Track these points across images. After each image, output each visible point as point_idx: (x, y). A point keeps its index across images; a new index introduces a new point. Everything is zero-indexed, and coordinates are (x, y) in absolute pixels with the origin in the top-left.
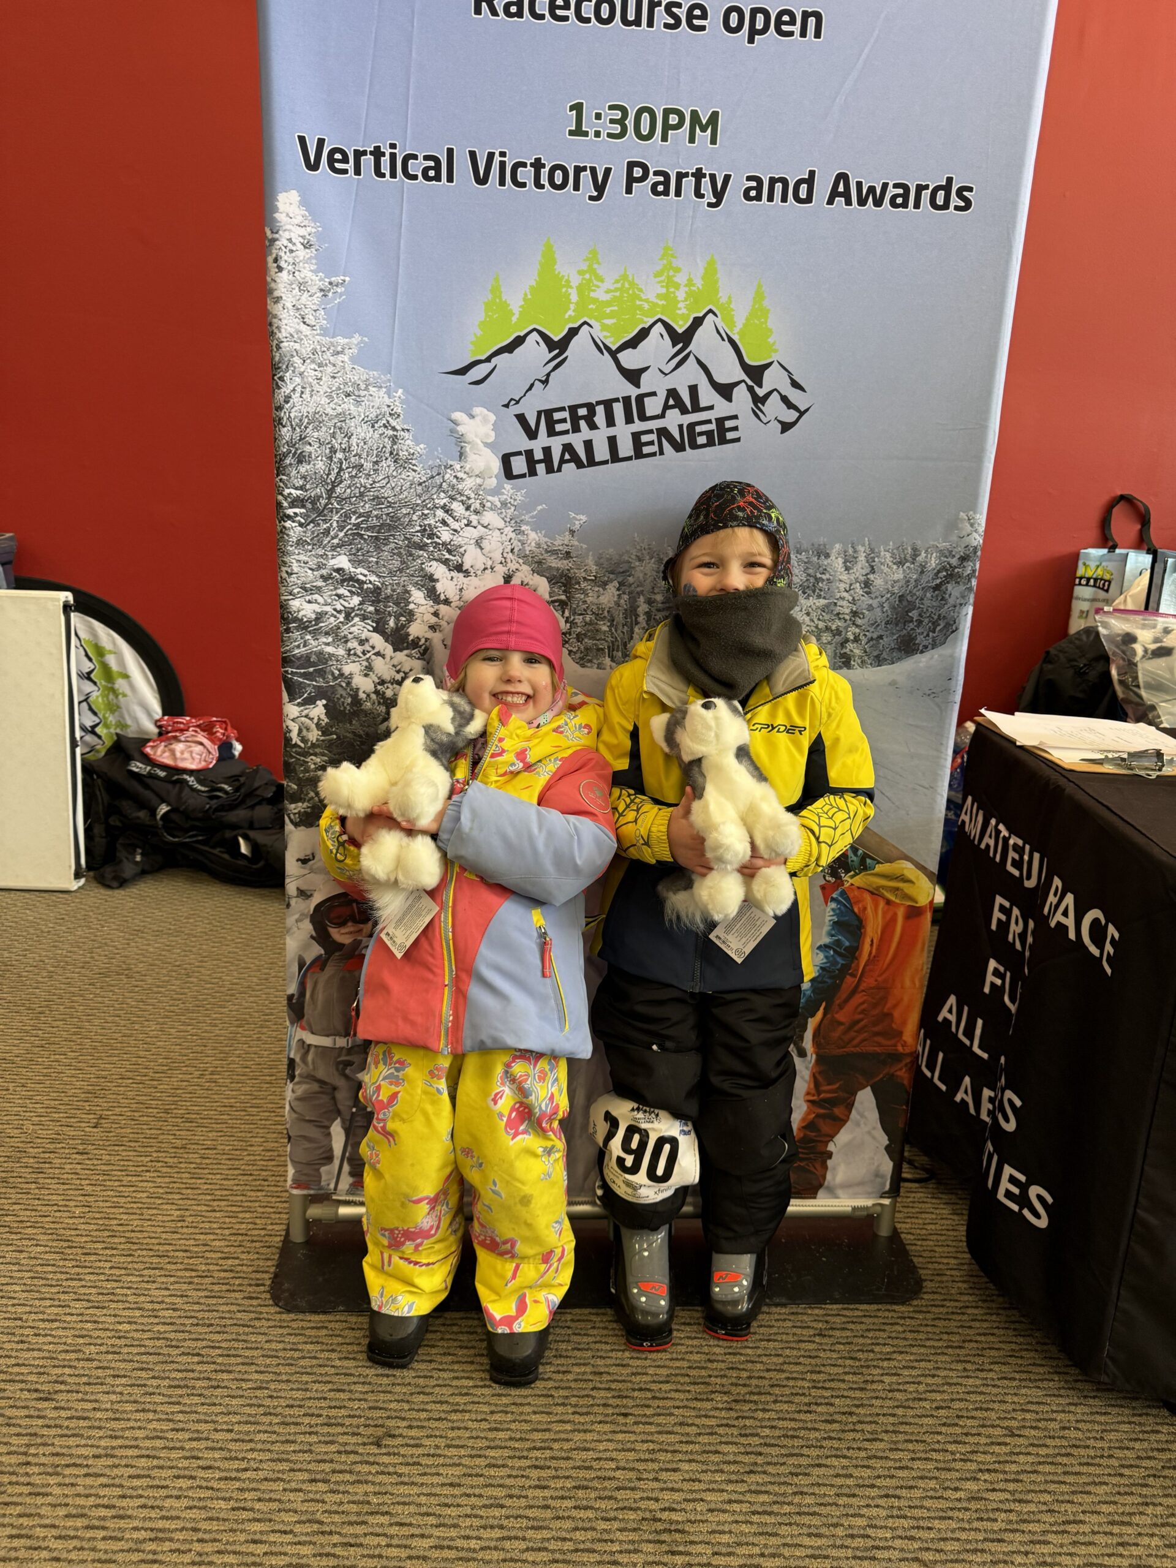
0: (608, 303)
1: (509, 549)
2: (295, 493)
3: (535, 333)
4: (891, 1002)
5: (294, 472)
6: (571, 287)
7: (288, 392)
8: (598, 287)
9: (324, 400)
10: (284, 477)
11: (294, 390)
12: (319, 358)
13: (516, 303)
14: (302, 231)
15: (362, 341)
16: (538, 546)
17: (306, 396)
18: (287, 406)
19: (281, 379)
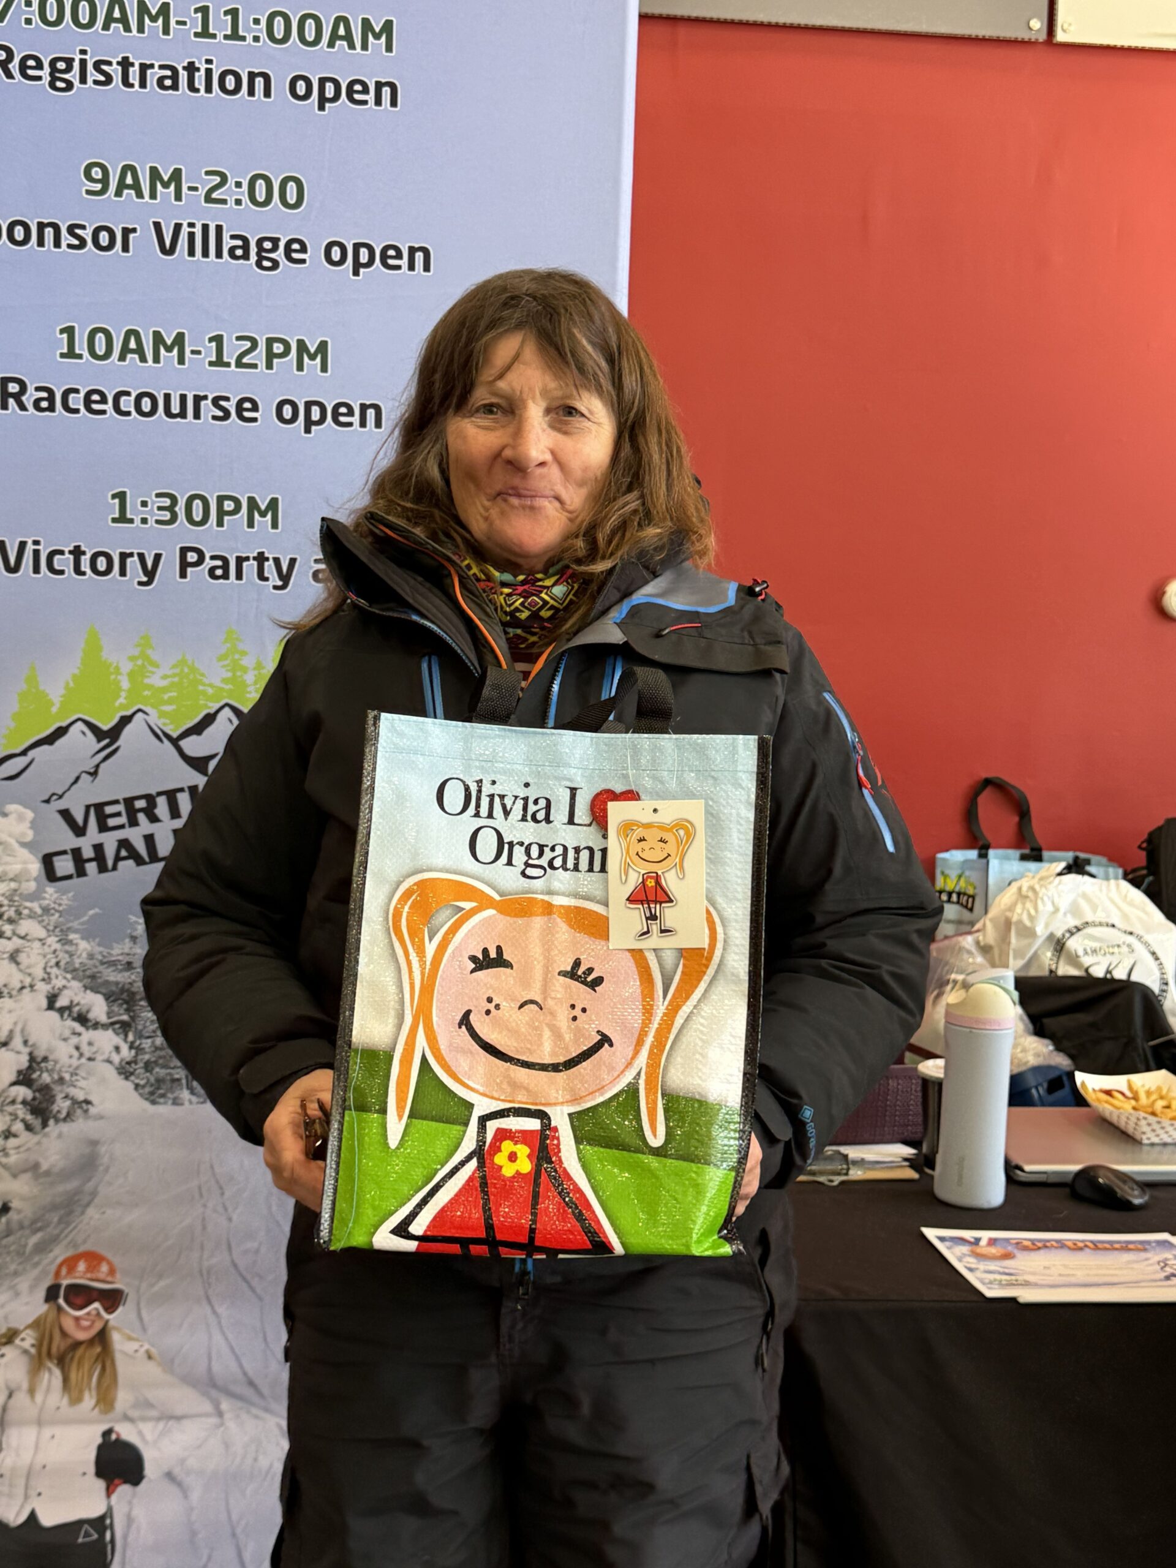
0: (165, 690)
1: (53, 961)
3: (79, 723)
6: (120, 674)
8: (153, 673)
13: (56, 694)
16: (91, 956)
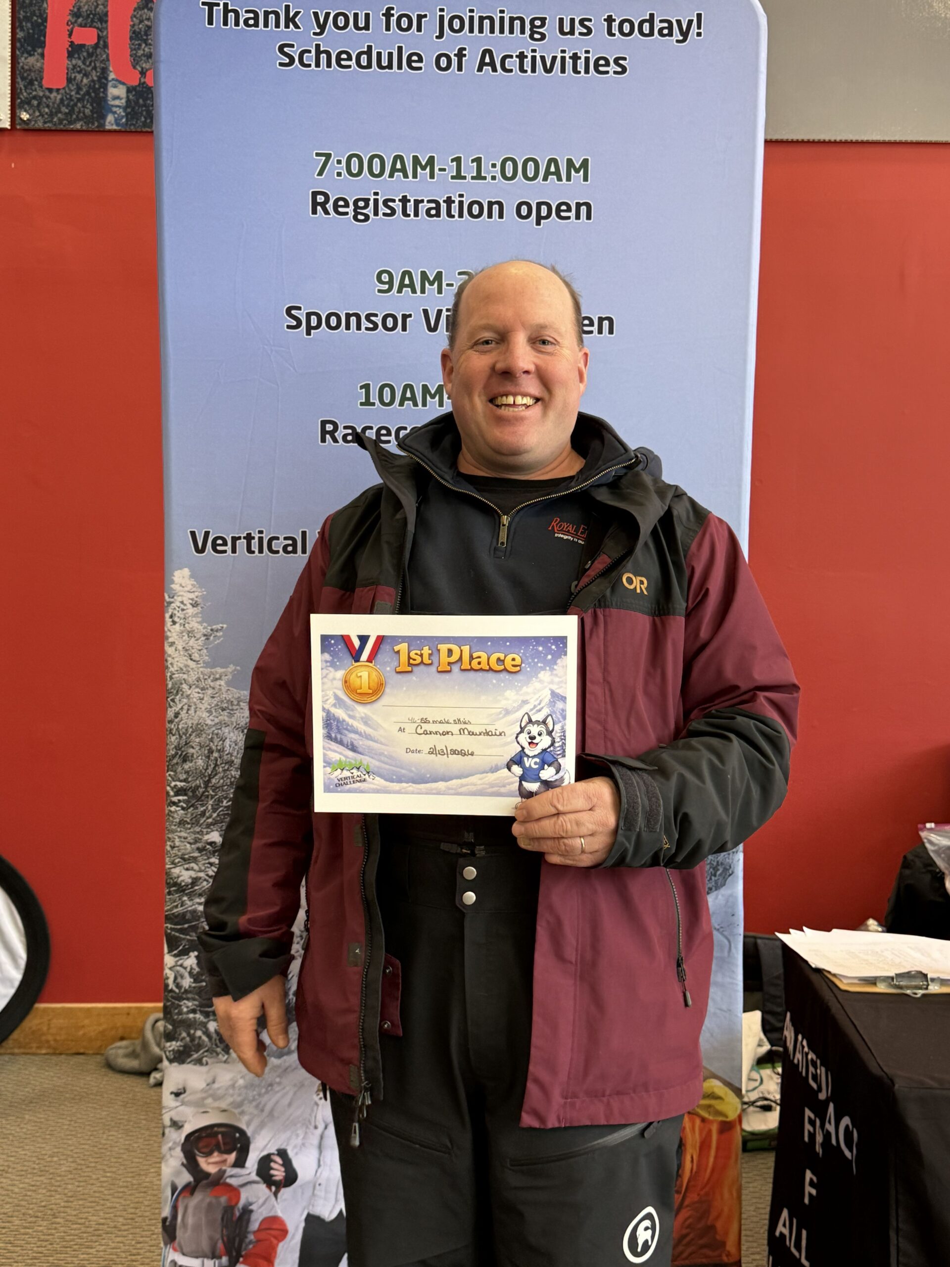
2: (180, 784)
4: (713, 1214)
5: (180, 769)
7: (177, 710)
9: (205, 715)
10: (172, 773)
11: (182, 708)
12: (202, 684)
14: (192, 596)
15: (235, 670)
17: (192, 712)
18: (176, 720)
19: (173, 700)
